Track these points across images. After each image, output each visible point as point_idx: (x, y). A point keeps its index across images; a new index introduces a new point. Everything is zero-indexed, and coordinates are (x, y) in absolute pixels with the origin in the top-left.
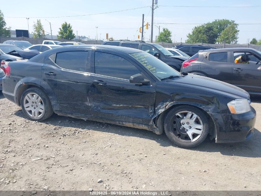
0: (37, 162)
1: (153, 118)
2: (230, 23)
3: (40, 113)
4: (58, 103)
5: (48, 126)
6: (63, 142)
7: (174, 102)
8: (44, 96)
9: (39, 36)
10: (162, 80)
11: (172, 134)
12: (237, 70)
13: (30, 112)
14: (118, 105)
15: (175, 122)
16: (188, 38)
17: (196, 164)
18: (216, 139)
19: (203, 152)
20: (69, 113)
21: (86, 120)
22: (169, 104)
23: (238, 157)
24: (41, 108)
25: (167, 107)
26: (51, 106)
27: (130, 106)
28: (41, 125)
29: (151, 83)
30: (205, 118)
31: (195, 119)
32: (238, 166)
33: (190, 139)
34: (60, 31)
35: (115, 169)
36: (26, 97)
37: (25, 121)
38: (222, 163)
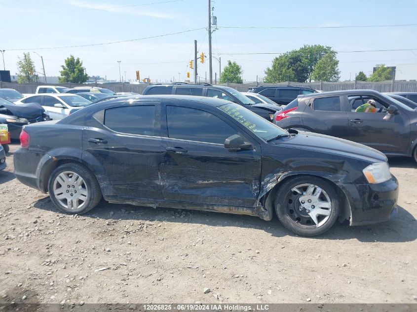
0: (103, 273)
1: (260, 198)
2: (325, 51)
3: (80, 202)
4: (111, 184)
5: (96, 220)
6: (129, 242)
7: (290, 172)
8: (88, 176)
9: (28, 79)
10: (268, 141)
11: (288, 218)
12: (355, 122)
13: (65, 201)
14: (206, 182)
15: (290, 201)
16: (266, 75)
17: (330, 256)
18: (351, 220)
19: (334, 241)
20: (129, 199)
21: (155, 207)
22: (281, 176)
23: (382, 243)
24: (84, 195)
25: (279, 180)
26: (100, 190)
27: (224, 182)
28: (85, 220)
29: (253, 146)
30: (333, 192)
31: (318, 195)
32: (386, 256)
33: (314, 224)
34: (63, 70)
35: (222, 273)
36: (58, 179)
37: (58, 216)
38: (364, 253)
